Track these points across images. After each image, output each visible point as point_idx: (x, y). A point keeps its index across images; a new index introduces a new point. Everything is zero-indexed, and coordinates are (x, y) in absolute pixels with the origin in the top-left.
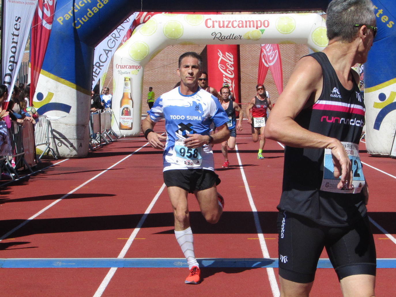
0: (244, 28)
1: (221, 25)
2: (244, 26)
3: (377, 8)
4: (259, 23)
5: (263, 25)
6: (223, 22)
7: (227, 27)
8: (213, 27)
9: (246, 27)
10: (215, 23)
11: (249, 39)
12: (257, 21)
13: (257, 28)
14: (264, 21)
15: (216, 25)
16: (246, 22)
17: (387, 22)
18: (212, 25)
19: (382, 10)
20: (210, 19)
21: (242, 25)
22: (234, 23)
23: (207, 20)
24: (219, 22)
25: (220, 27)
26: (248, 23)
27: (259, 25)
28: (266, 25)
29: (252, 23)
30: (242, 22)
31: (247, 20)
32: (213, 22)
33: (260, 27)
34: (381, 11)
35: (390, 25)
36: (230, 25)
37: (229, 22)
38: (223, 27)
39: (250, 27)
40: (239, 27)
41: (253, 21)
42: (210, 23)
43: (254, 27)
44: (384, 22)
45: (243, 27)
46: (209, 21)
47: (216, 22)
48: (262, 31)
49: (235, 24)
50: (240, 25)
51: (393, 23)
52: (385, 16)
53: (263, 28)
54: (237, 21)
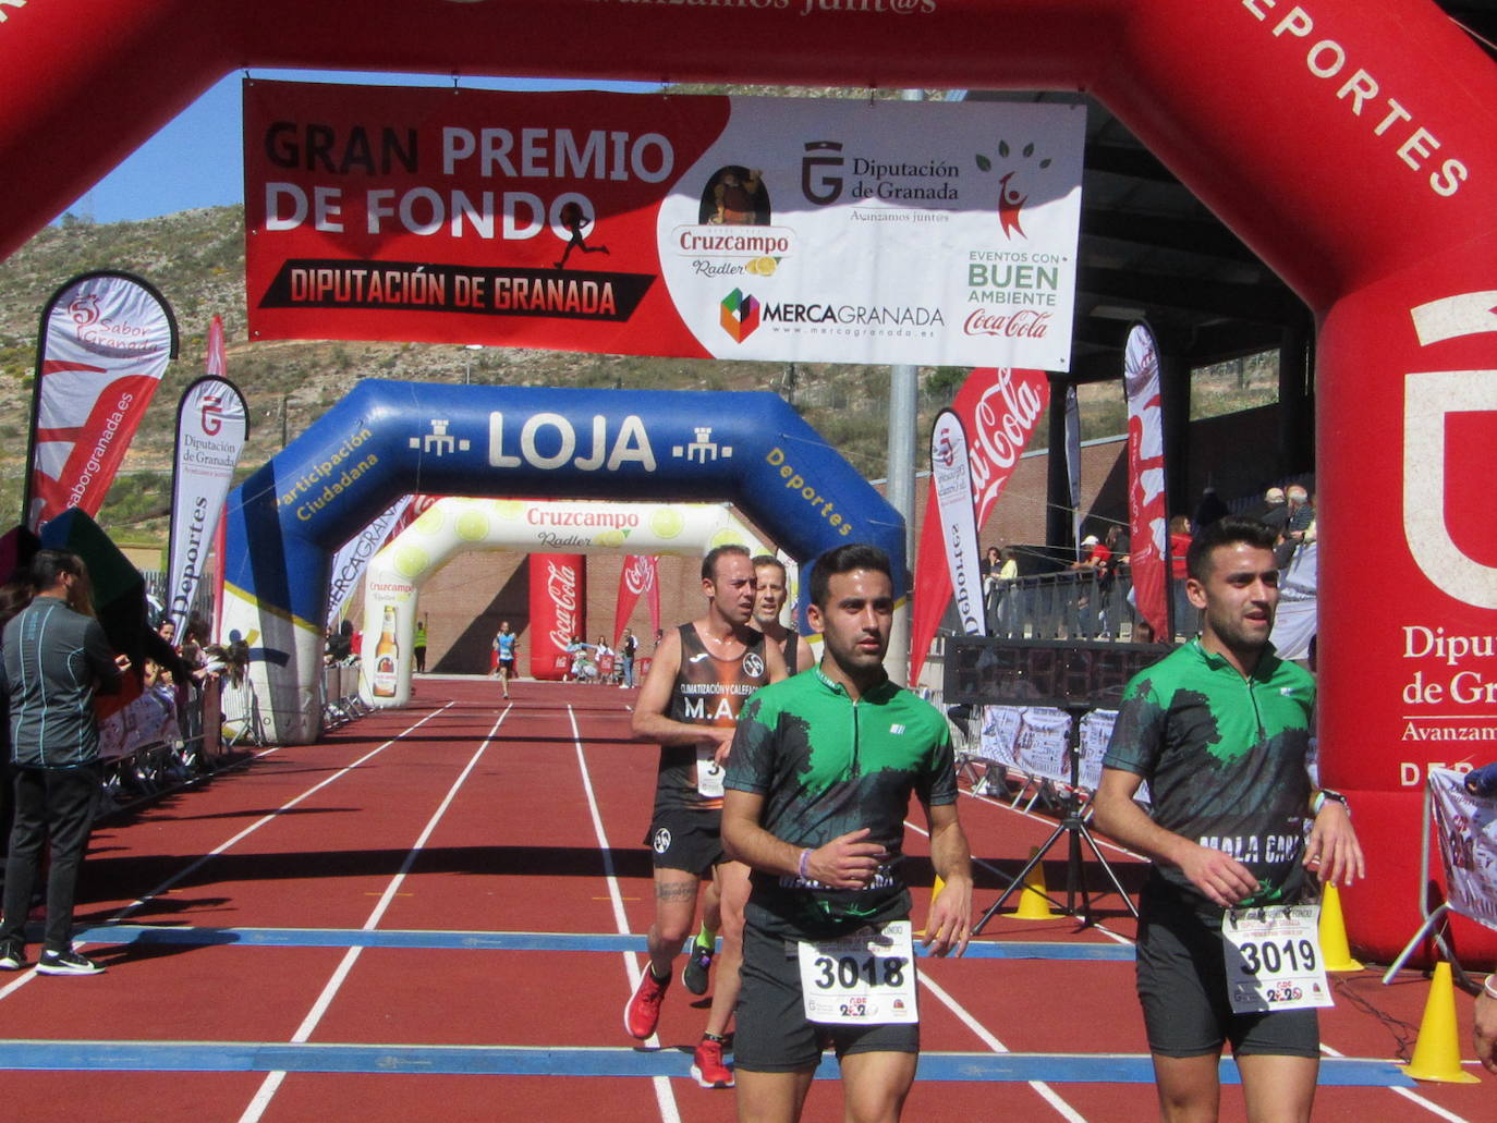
0: (596, 527)
1: (556, 520)
2: (596, 523)
3: (822, 501)
4: (621, 518)
5: (627, 524)
6: (560, 515)
7: (566, 523)
8: (542, 522)
9: (599, 524)
10: (545, 517)
11: (604, 546)
12: (617, 516)
13: (617, 527)
14: (631, 515)
15: (547, 519)
16: (599, 516)
17: (840, 526)
18: (539, 519)
19: (831, 505)
20: (537, 509)
21: (592, 521)
22: (579, 517)
23: (531, 512)
24: (553, 515)
25: (553, 523)
26: (602, 518)
27: (621, 522)
28: (633, 522)
29: (608, 519)
30: (592, 518)
31: (601, 512)
32: (542, 514)
33: (623, 525)
34: (829, 507)
35: (844, 532)
36: (571, 521)
37: (570, 515)
38: (559, 523)
39: (605, 524)
40: (586, 524)
41: (611, 515)
42: (536, 517)
43: (611, 524)
44: (834, 524)
45: (592, 524)
46: (534, 512)
47: (547, 514)
48: (626, 533)
49: (580, 519)
50: (589, 522)
51: (850, 528)
52: (837, 515)
53: (627, 527)
54: (584, 513)
